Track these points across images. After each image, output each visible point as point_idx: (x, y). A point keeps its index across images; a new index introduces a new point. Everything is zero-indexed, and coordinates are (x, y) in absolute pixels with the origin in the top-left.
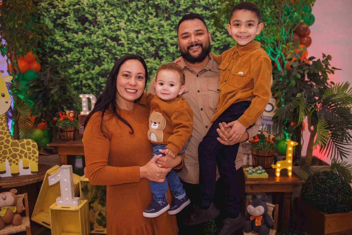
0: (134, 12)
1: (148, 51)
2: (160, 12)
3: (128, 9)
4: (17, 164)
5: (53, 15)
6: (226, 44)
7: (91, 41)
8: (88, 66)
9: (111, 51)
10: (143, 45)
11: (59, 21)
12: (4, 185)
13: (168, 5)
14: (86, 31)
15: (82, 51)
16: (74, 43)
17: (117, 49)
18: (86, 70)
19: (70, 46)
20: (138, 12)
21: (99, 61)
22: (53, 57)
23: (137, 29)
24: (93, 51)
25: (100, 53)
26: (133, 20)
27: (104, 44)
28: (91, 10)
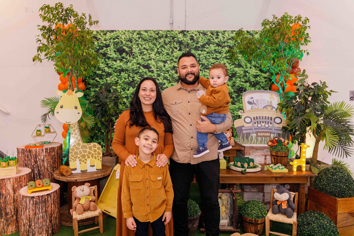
0: (162, 46)
1: (173, 77)
2: (182, 47)
3: (157, 44)
4: (85, 163)
5: (96, 46)
6: (234, 72)
7: (127, 68)
8: (124, 87)
9: (143, 76)
10: (169, 72)
11: (101, 51)
12: (79, 179)
13: (190, 42)
14: (123, 59)
15: (119, 75)
16: (113, 69)
17: (148, 74)
18: (122, 91)
19: (110, 71)
20: (165, 46)
21: (133, 83)
22: (95, 80)
23: (164, 60)
24: (129, 76)
25: (134, 77)
26: (161, 53)
27: (138, 70)
28: (127, 43)
